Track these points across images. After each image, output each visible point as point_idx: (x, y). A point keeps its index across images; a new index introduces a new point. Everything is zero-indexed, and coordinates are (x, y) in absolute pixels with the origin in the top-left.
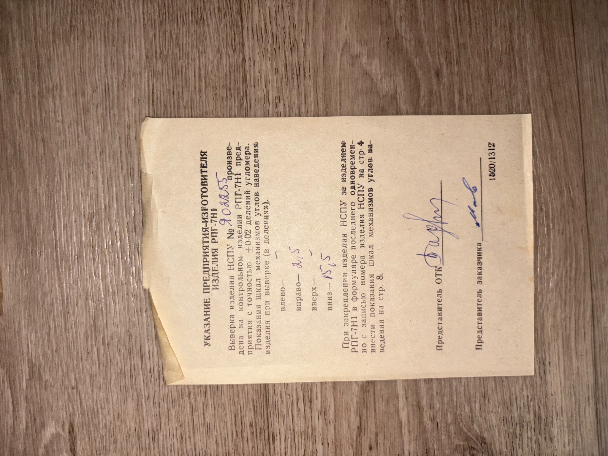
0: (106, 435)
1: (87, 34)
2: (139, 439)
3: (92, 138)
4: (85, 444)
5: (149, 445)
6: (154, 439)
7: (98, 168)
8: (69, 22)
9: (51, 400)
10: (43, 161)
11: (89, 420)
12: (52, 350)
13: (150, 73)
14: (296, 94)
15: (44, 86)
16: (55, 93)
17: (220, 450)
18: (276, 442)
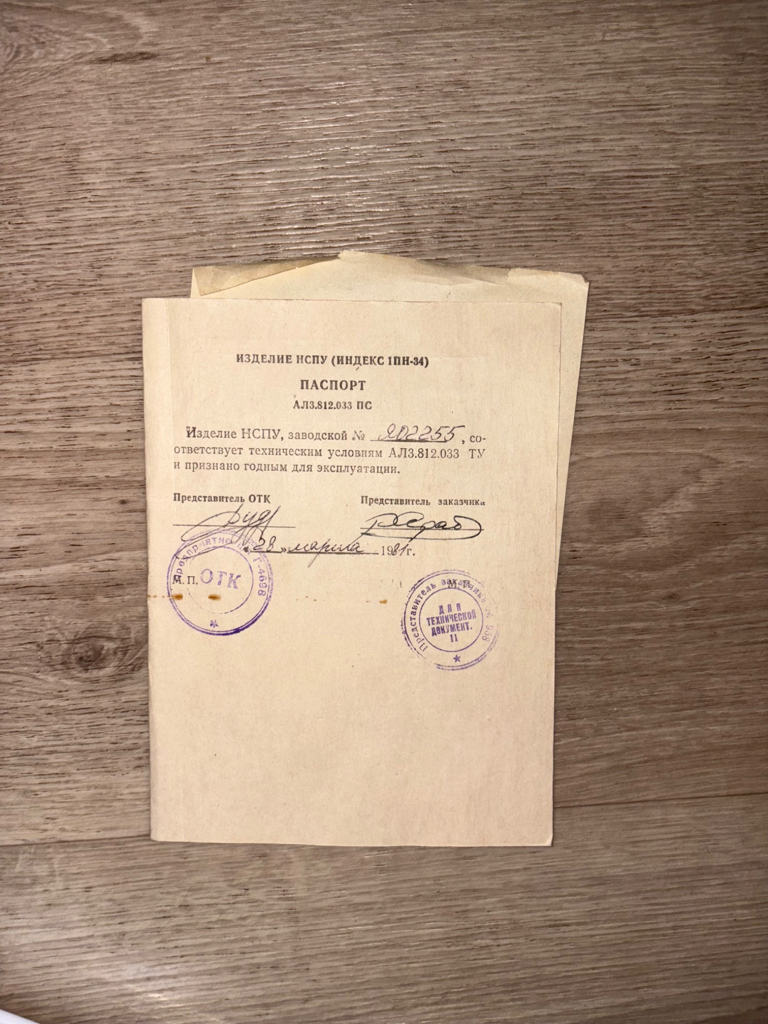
0: (137, 108)
1: (732, 79)
2: (133, 158)
3: (580, 85)
4: (125, 77)
5: (124, 174)
6: (133, 180)
7: (535, 94)
8: (750, 51)
9: (189, 25)
10: (546, 13)
11: (161, 82)
12: (264, 27)
13: (675, 172)
14: (643, 389)
15: (656, 15)
16: (645, 31)
17: (118, 280)
18: (130, 362)
